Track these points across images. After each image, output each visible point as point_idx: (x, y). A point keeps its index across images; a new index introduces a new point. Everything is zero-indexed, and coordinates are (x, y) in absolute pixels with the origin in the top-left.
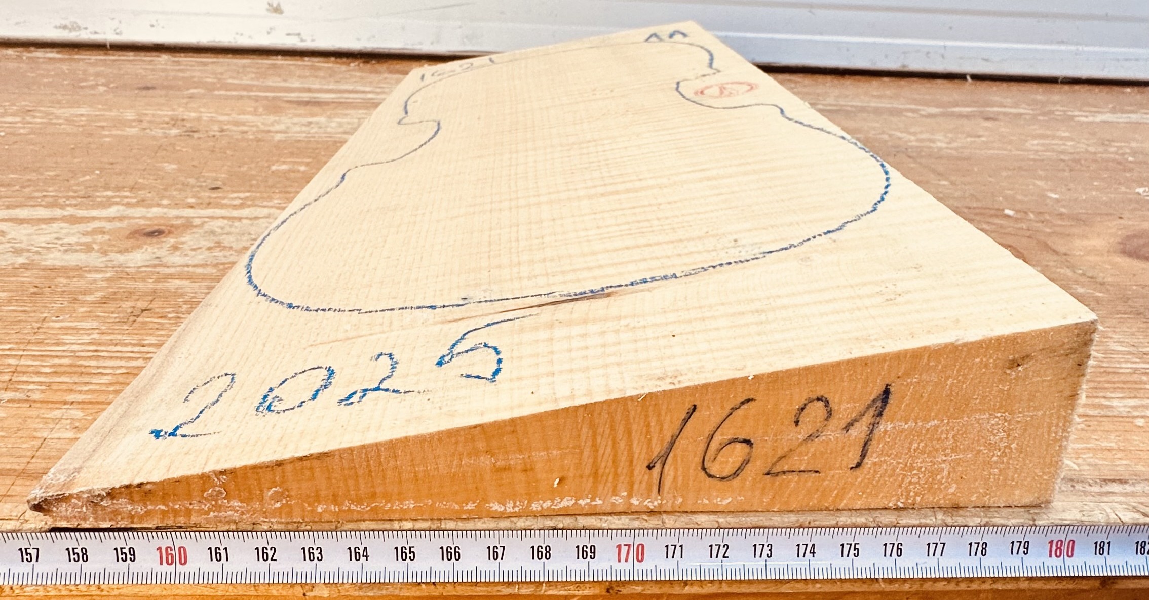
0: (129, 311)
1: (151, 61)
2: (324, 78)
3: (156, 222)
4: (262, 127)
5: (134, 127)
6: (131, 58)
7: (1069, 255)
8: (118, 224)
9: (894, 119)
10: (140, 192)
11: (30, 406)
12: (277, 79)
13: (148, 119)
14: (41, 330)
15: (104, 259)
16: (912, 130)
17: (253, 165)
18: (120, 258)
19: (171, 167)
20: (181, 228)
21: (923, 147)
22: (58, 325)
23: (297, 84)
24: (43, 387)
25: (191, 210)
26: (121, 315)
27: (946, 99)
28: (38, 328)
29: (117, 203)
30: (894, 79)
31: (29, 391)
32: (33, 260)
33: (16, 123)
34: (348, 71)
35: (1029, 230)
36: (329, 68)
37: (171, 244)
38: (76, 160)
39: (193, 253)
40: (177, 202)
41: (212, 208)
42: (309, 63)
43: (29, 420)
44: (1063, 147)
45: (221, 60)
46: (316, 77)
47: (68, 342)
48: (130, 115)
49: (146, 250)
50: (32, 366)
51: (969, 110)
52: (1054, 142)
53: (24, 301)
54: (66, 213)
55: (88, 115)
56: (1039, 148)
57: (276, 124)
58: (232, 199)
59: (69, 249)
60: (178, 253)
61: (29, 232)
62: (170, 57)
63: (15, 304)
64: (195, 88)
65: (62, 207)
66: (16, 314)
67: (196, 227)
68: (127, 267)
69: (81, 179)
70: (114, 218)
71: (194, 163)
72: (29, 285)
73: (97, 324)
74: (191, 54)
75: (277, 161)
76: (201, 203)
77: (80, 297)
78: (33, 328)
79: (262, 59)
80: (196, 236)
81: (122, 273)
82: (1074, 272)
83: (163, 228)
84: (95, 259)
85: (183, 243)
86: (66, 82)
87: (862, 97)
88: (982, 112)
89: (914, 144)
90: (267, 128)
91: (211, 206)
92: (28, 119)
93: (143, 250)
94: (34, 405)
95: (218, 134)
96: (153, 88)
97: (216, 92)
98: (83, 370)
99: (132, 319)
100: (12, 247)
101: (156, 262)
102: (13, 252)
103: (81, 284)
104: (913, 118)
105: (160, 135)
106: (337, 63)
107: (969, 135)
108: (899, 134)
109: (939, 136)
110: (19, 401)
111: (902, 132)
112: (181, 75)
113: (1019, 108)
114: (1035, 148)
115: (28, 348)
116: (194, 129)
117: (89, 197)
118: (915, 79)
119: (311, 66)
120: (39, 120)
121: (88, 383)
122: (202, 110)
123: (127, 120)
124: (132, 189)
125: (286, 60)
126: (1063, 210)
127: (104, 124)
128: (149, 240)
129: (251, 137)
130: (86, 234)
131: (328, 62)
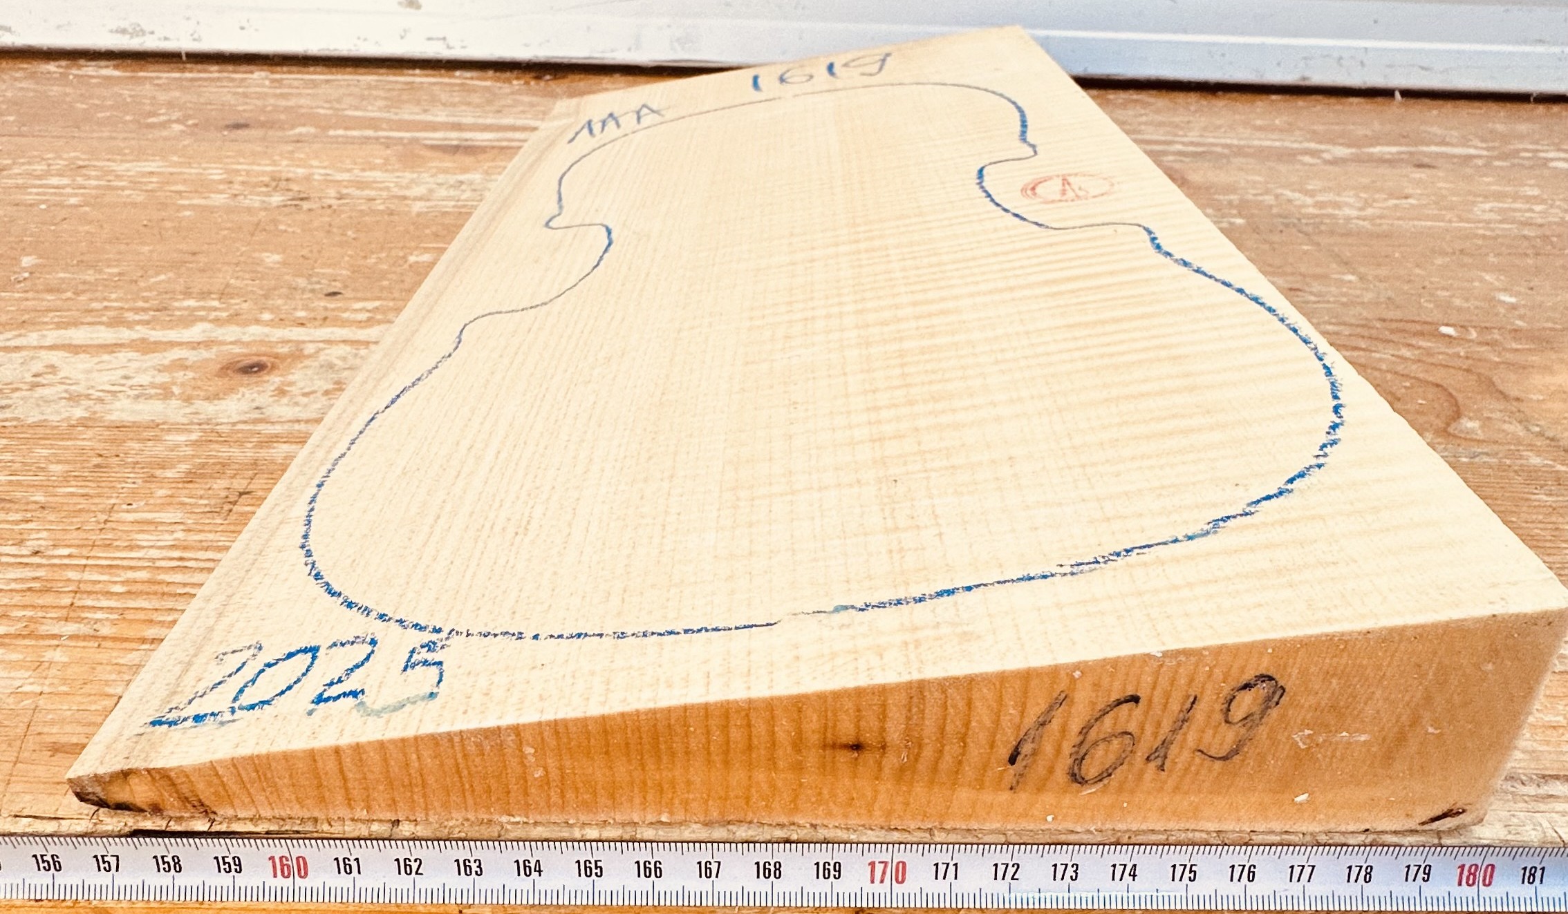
0: (223, 494)
1: (243, 80)
2: (478, 106)
3: (254, 350)
4: (396, 191)
5: (221, 192)
6: (216, 75)
7: (1522, 401)
8: (204, 354)
9: (1283, 168)
10: (233, 301)
11: (99, 645)
12: (417, 109)
13: (240, 179)
14: (109, 525)
15: (188, 410)
16: (1310, 187)
17: (383, 255)
18: (208, 409)
19: (272, 258)
20: (289, 360)
21: (1323, 215)
22: (130, 517)
23: (441, 116)
24: (116, 616)
25: (301, 330)
26: (213, 502)
27: (1361, 131)
28: (106, 521)
29: (202, 319)
30: (1288, 97)
31: (97, 621)
32: (95, 413)
33: (63, 187)
34: (512, 93)
35: (1467, 358)
36: (487, 88)
37: (276, 385)
38: (146, 249)
39: (305, 400)
40: (282, 316)
41: (328, 326)
42: (458, 81)
43: (99, 668)
44: (1528, 215)
45: (339, 77)
46: (469, 104)
47: (145, 544)
48: (216, 174)
49: (243, 396)
50: (100, 582)
51: (1394, 149)
52: (1518, 205)
53: (85, 479)
54: (135, 336)
55: (159, 173)
56: (1493, 216)
57: (414, 185)
58: (356, 310)
59: (141, 395)
60: (285, 400)
61: (88, 366)
62: (268, 73)
63: (74, 483)
64: (304, 125)
65: (130, 325)
66: (75, 500)
67: (309, 356)
68: (217, 424)
69: (153, 280)
70: (199, 343)
71: (305, 252)
72: (91, 453)
73: (180, 515)
74: (294, 69)
75: (417, 248)
76: (315, 319)
77: (158, 473)
78: (99, 523)
79: (395, 75)
80: (310, 372)
81: (212, 434)
82: (1528, 430)
83: (264, 359)
84: (174, 411)
85: (291, 384)
86: (128, 118)
87: (1241, 130)
88: (1411, 153)
89: (1311, 210)
90: (401, 193)
91: (327, 322)
92: (80, 180)
93: (239, 396)
94: (104, 644)
95: (334, 202)
96: (245, 126)
97: (332, 133)
98: (166, 589)
99: (227, 507)
100: (66, 391)
101: (256, 415)
102: (69, 399)
103: (158, 450)
104: (1311, 165)
105: (257, 205)
106: (498, 80)
107: (1391, 195)
108: (1289, 194)
109: (1348, 198)
110: (85, 638)
111: (1294, 191)
112: (283, 103)
113: (1469, 147)
114: (1487, 216)
115: (92, 554)
116: (302, 195)
117: (166, 309)
118: (1320, 97)
119: (462, 85)
120: (94, 183)
121: (171, 609)
122: (315, 163)
123: (214, 181)
124: (223, 295)
125: (427, 76)
126: (1519, 323)
127: (180, 187)
128: (246, 379)
129: (381, 207)
130: (162, 369)
131: (485, 79)
